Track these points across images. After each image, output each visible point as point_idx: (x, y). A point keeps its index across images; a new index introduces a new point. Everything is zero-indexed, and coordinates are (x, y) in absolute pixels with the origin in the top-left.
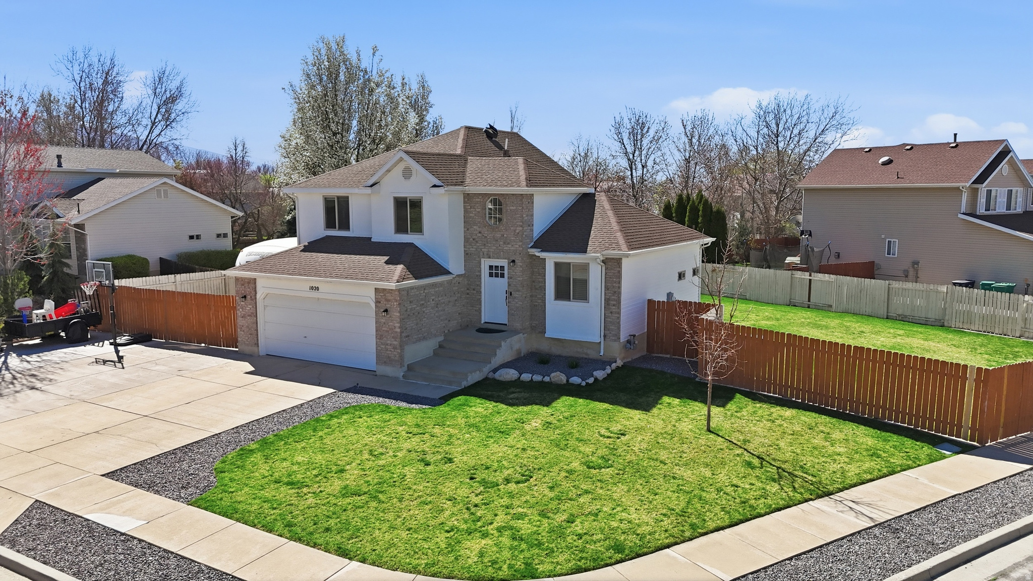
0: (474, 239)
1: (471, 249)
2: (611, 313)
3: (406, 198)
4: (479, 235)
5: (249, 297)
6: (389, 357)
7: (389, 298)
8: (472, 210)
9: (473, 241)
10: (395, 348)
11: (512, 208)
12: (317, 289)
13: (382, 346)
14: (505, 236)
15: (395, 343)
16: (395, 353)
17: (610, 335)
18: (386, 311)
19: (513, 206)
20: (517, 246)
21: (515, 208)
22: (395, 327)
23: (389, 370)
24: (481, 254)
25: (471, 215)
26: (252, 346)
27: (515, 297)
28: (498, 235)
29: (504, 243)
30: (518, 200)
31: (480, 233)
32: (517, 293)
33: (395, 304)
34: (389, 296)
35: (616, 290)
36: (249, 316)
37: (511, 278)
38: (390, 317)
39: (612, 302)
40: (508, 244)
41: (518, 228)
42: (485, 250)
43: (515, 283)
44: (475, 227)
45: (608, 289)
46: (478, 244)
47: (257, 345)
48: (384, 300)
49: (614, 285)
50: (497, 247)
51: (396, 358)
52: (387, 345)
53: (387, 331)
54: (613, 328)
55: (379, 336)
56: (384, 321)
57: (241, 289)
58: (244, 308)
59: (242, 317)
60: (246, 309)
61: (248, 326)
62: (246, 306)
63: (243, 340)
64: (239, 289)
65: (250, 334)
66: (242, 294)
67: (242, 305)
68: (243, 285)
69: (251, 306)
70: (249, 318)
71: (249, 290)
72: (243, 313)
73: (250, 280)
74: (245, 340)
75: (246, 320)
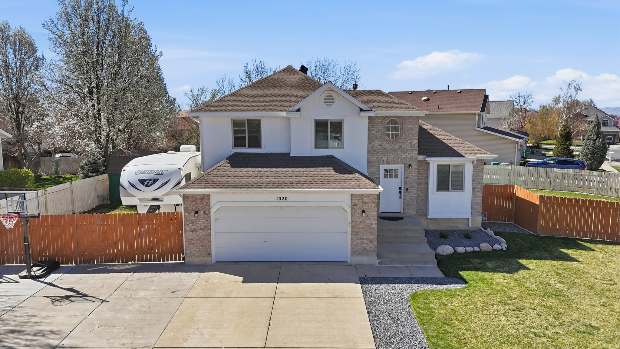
0: (374, 151)
1: (372, 158)
2: (476, 197)
3: (328, 120)
4: (380, 147)
5: (202, 212)
6: (365, 249)
7: (367, 201)
8: (373, 128)
9: (374, 152)
10: (371, 241)
11: (410, 126)
12: (286, 198)
13: (358, 241)
14: (403, 147)
15: (371, 237)
16: (371, 245)
17: (475, 212)
18: (363, 212)
19: (410, 125)
20: (414, 154)
21: (412, 126)
22: (372, 224)
23: (364, 260)
24: (381, 161)
25: (373, 132)
26: (204, 256)
27: (411, 192)
28: (397, 147)
29: (402, 152)
30: (415, 120)
31: (380, 145)
32: (412, 188)
33: (373, 205)
34: (366, 200)
35: (480, 181)
36: (201, 229)
37: (407, 178)
38: (367, 216)
39: (477, 190)
40: (406, 153)
41: (414, 141)
42: (385, 158)
43: (410, 182)
44: (376, 141)
45: (474, 181)
46: (379, 154)
47: (210, 254)
48: (360, 203)
49: (479, 177)
50: (396, 156)
51: (372, 249)
52: (363, 239)
53: (363, 228)
54: (477, 207)
55: (355, 232)
56: (360, 220)
57: (191, 206)
58: (195, 223)
59: (192, 231)
60: (197, 224)
61: (199, 239)
62: (197, 220)
63: (193, 252)
64: (188, 206)
65: (201, 246)
66: (192, 210)
67: (192, 220)
68: (194, 201)
69: (204, 220)
70: (201, 231)
71: (202, 205)
72: (193, 227)
73: (204, 197)
74: (195, 252)
75: (197, 233)
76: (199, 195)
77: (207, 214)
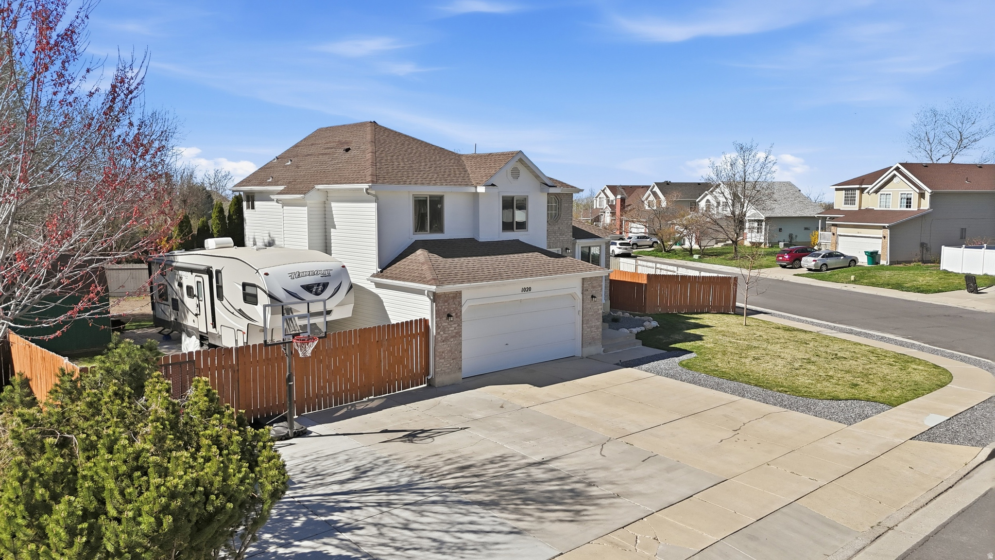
3: (513, 198)
5: (454, 314)
6: (593, 338)
12: (530, 289)
13: (587, 330)
15: (598, 324)
16: (597, 333)
18: (593, 297)
19: (566, 203)
22: (598, 310)
23: (592, 350)
26: (454, 373)
34: (596, 283)
38: (595, 301)
40: (563, 235)
47: (460, 369)
48: (590, 287)
52: (592, 327)
53: (593, 315)
55: (585, 320)
56: (590, 306)
57: (443, 307)
58: (447, 329)
59: (443, 342)
60: (449, 331)
61: (450, 351)
62: (449, 326)
63: (443, 369)
64: (440, 308)
65: (453, 359)
66: (444, 312)
67: (443, 326)
68: (446, 302)
69: (456, 325)
70: (452, 340)
71: (454, 306)
72: (445, 335)
73: (456, 294)
74: (446, 368)
75: (449, 343)
76: (451, 293)
77: (459, 316)
